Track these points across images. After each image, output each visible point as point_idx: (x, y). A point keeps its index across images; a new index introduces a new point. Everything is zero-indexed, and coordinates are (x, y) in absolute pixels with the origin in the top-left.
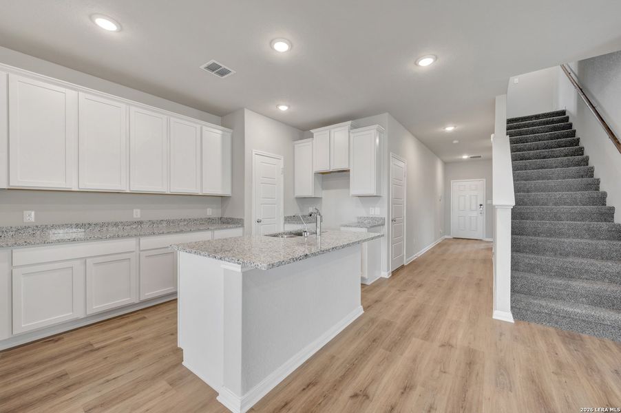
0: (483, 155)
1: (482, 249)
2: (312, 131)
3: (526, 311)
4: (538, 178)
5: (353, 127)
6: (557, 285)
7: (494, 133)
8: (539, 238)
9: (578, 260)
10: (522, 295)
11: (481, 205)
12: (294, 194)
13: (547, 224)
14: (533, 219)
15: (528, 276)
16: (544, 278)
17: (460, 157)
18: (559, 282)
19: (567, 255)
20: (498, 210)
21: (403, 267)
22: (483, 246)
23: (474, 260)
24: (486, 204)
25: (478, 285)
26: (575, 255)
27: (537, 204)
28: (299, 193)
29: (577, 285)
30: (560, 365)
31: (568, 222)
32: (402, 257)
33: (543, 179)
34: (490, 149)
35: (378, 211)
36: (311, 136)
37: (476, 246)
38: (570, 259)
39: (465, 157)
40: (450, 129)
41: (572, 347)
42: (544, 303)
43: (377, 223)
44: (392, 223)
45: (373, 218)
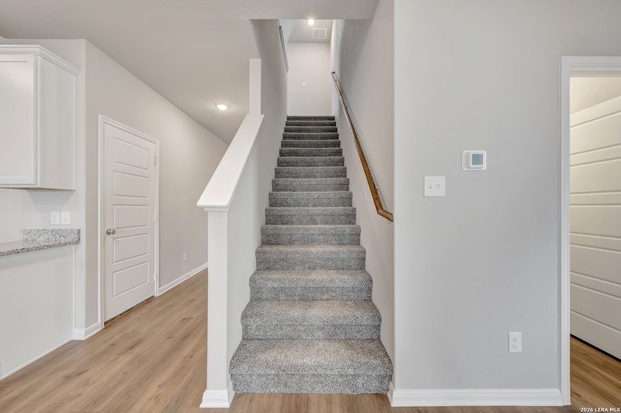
4: (303, 176)
14: (291, 223)
19: (315, 268)
21: (149, 300)
26: (322, 267)
31: (322, 226)
32: (150, 286)
33: (308, 177)
35: (67, 218)
43: (63, 240)
44: (109, 237)
45: (55, 232)
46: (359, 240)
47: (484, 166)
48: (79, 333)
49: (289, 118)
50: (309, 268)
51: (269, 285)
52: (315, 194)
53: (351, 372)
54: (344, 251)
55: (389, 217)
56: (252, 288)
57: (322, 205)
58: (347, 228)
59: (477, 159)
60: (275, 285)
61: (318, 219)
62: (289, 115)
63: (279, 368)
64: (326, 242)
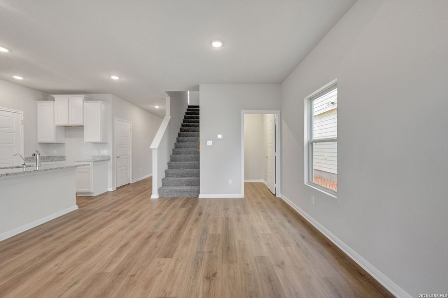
2: (54, 96)
5: (86, 99)
12: (37, 141)
21: (129, 184)
28: (41, 140)
32: (129, 178)
35: (105, 152)
36: (53, 99)
40: (157, 107)
43: (105, 159)
44: (117, 159)
45: (103, 157)
48: (110, 189)
49: (189, 107)
51: (171, 172)
56: (166, 173)
60: (173, 173)
62: (189, 105)
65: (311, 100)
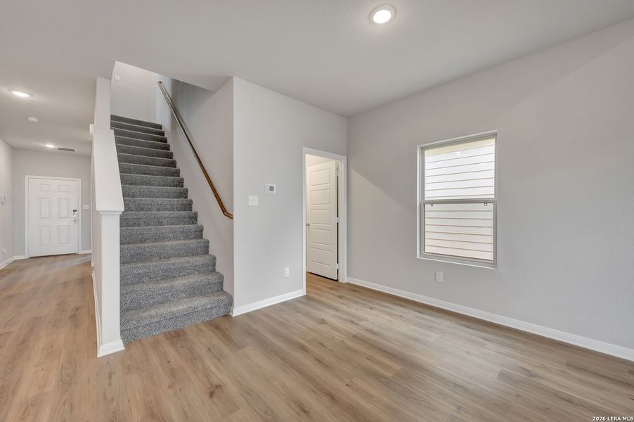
0: (79, 149)
1: (78, 265)
3: (137, 328)
4: (142, 184)
6: (165, 288)
7: (93, 123)
8: (146, 245)
9: (178, 261)
10: (132, 312)
11: (75, 211)
13: (153, 229)
14: (139, 225)
15: (137, 287)
16: (152, 286)
17: (41, 144)
18: (165, 285)
19: (169, 257)
20: (103, 216)
22: (77, 261)
23: (66, 284)
24: (83, 210)
25: (74, 317)
26: (176, 256)
27: (142, 209)
29: (179, 283)
30: (173, 373)
31: (169, 226)
33: (146, 185)
34: (90, 143)
37: (69, 263)
38: (173, 261)
39: (50, 146)
41: (179, 346)
42: (153, 312)
46: (202, 235)
47: (275, 192)
50: (164, 257)
51: (135, 272)
52: (160, 200)
53: (209, 306)
54: (193, 243)
55: (230, 216)
57: (165, 209)
58: (193, 227)
59: (272, 188)
60: (141, 271)
61: (165, 221)
63: (161, 316)
64: (176, 238)
65: (423, 149)
